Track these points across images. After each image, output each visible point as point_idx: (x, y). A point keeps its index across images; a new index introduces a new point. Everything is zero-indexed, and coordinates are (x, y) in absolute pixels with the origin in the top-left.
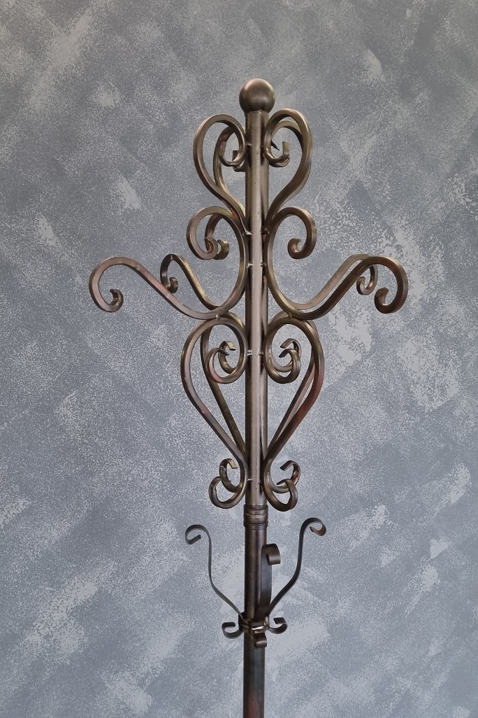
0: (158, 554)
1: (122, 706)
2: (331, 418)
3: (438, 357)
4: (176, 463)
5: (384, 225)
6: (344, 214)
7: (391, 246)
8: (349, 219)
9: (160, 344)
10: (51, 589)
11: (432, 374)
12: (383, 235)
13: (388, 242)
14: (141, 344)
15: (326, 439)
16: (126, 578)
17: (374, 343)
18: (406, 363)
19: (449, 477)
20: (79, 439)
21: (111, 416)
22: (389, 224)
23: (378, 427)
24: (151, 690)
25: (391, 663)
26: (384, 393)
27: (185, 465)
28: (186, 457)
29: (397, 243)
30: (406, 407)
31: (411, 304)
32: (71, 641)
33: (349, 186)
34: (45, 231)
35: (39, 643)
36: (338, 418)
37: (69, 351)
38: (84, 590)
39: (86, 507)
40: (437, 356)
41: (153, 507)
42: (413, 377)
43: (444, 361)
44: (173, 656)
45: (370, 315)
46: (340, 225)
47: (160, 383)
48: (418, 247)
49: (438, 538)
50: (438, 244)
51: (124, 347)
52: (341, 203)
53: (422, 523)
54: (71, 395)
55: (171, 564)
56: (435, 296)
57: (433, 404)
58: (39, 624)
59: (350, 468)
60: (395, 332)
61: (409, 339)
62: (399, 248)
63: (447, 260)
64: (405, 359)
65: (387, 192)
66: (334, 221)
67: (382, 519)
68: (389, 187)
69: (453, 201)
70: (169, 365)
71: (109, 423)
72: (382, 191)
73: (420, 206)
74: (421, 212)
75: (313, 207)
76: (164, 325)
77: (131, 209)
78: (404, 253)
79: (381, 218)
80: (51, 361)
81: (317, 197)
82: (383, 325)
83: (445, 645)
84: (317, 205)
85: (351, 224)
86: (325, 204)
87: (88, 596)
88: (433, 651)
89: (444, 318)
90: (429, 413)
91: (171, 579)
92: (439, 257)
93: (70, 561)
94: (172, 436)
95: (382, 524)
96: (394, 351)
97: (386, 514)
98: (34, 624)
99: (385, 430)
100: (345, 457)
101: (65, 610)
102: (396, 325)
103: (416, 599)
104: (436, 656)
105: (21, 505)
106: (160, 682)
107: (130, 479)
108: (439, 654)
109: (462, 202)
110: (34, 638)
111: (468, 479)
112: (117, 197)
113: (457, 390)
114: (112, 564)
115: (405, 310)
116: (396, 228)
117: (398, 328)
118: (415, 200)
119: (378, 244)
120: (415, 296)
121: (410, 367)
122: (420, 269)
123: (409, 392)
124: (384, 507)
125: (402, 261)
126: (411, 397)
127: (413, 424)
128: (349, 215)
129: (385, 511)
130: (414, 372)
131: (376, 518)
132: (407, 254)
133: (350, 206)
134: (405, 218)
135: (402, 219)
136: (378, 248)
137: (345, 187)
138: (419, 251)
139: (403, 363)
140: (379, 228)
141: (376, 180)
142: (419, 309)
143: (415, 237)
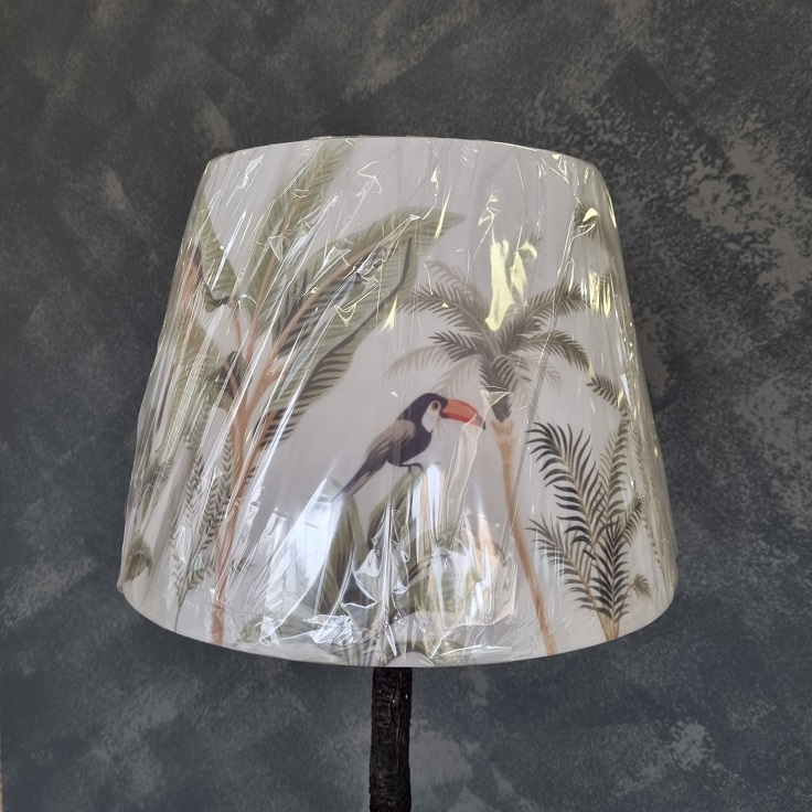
0: (261, 688)
5: (699, 136)
7: (717, 178)
8: (611, 132)
12: (696, 156)
13: (709, 170)
16: (215, 709)
17: (673, 381)
18: (760, 430)
22: (713, 134)
26: (699, 489)
29: (734, 171)
30: (758, 527)
31: (773, 303)
32: (145, 777)
33: (612, 65)
34: (114, 191)
35: (108, 762)
38: (160, 708)
42: (779, 463)
45: (663, 324)
46: (591, 143)
48: (791, 177)
52: (595, 100)
58: (108, 737)
60: (728, 361)
61: (765, 378)
62: (738, 182)
64: (754, 420)
65: (706, 67)
66: (577, 138)
67: (696, 755)
68: (711, 55)
72: (695, 65)
73: (797, 87)
74: (800, 100)
78: (753, 191)
79: (689, 121)
82: (698, 344)
84: (540, 111)
85: (617, 141)
86: (557, 107)
87: (166, 720)
91: (280, 734)
93: (143, 660)
95: (697, 763)
96: (725, 402)
97: (706, 744)
98: (102, 734)
99: (703, 566)
101: (137, 729)
102: (731, 346)
105: (86, 564)
112: (203, 132)
114: (196, 682)
115: (755, 314)
116: (730, 139)
117: (737, 354)
118: (780, 76)
119: (684, 178)
120: (783, 285)
121: (769, 438)
122: (798, 224)
123: (768, 494)
124: (702, 728)
125: (747, 209)
126: (774, 505)
127: (779, 566)
128: (612, 124)
129: (705, 738)
130: (782, 452)
131: (680, 747)
132: (760, 192)
133: (613, 106)
134: (753, 116)
135: (746, 118)
136: (683, 183)
137: (602, 69)
138: (794, 185)
139: (750, 430)
140: (685, 144)
141: (678, 46)
142: (796, 313)
143: (783, 155)
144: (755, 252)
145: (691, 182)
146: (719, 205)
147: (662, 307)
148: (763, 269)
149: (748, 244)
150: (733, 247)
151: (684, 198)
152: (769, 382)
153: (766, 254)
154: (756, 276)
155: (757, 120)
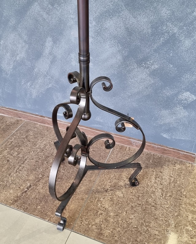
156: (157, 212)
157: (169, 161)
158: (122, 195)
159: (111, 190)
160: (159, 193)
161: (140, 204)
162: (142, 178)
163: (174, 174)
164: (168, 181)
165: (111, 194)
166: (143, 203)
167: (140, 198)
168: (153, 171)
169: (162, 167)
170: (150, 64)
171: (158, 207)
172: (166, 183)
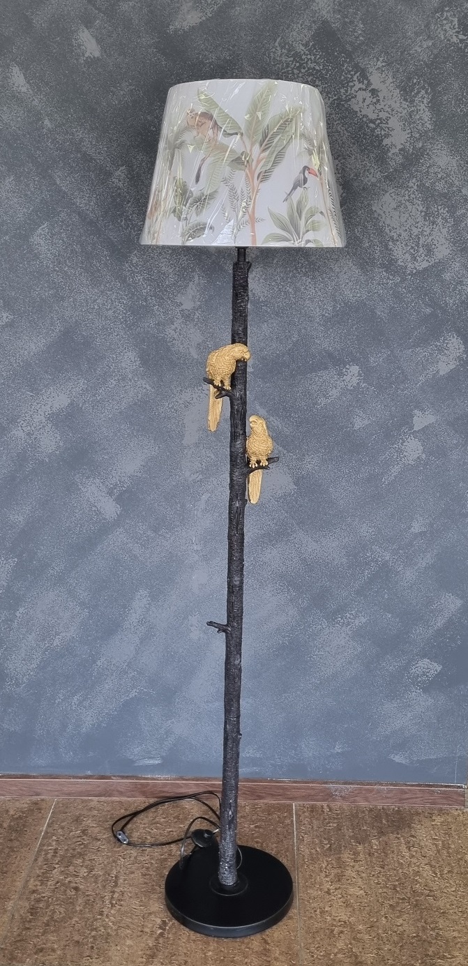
0: (123, 379)
1: (94, 509)
2: (296, 269)
3: (423, 214)
4: (138, 298)
5: (357, 67)
6: (309, 57)
7: (365, 90)
8: (315, 62)
9: (120, 184)
10: (31, 394)
11: (415, 231)
12: (355, 78)
13: (361, 86)
14: (103, 183)
15: (290, 290)
16: (94, 396)
17: (344, 194)
18: (384, 218)
19: (436, 346)
20: (51, 266)
21: (78, 248)
22: (363, 67)
23: (350, 284)
24: (119, 500)
25: (366, 530)
26: (356, 249)
27: (146, 300)
28: (147, 293)
29: (372, 87)
30: (383, 266)
31: (390, 154)
32: (50, 442)
33: (314, 27)
34: (18, 79)
35: (23, 437)
36: (304, 270)
37: (40, 187)
38: (58, 399)
39: (59, 327)
40: (421, 212)
41: (117, 336)
42: (392, 234)
43: (431, 218)
44: (139, 475)
45: (340, 165)
46: (304, 68)
47: (122, 221)
48: (398, 91)
49: (423, 410)
50: (423, 88)
51: (88, 185)
52: (306, 45)
53: (403, 390)
54: (43, 227)
55: (135, 391)
56: (420, 145)
57: (417, 264)
58: (23, 422)
59: (318, 323)
60: (369, 184)
61: (387, 192)
62: (374, 92)
63: (435, 106)
64: (381, 213)
65: (360, 32)
66: (298, 64)
67: (355, 381)
68: (362, 26)
69: (443, 38)
70: (129, 205)
71: (76, 253)
72: (354, 31)
73: (400, 46)
74: (402, 53)
75: (274, 50)
76: (124, 167)
77: (92, 57)
78: (381, 99)
79: (352, 59)
80: (26, 195)
81: (278, 40)
82: (356, 175)
83: (431, 525)
84: (278, 48)
85: (317, 68)
86: (287, 47)
87: (62, 407)
88: (416, 527)
89: (431, 170)
90: (411, 274)
91: (135, 404)
92: (425, 101)
93: (46, 372)
94: (133, 272)
95: (355, 385)
96: (368, 204)
97: (360, 375)
98: (19, 421)
99: (358, 287)
100: (312, 311)
101: (43, 414)
102: (371, 176)
103: (395, 470)
104: (420, 533)
105: (4, 317)
106: (127, 495)
107: (96, 307)
108: (424, 533)
109: (455, 39)
110: (18, 433)
111: (461, 350)
112: (79, 46)
113: (448, 251)
114: (82, 381)
115: (382, 160)
116: (371, 70)
117: (374, 180)
118: (393, 40)
119: (349, 89)
120: (394, 145)
121: (388, 222)
122: (401, 115)
123: (387, 249)
124: (358, 367)
125: (378, 107)
126: (390, 254)
127: (392, 284)
128: (315, 58)
129: (359, 372)
130: (393, 228)
131: (347, 378)
132: (384, 98)
133: (315, 48)
134: (381, 59)
135: (378, 60)
136: (349, 92)
137: (310, 28)
138: (399, 95)
139: (379, 218)
140: (349, 72)
141: (346, 19)
142: (400, 159)
143: (394, 80)
144: (382, 129)
145: (353, 92)
146: (365, 104)
147: (339, 156)
148: (385, 137)
149: (379, 124)
150: (372, 125)
151: (350, 100)
152: (388, 194)
153: (387, 129)
154: (382, 140)
155: (383, 61)
156: (440, 903)
157: (418, 814)
158: (362, 892)
159: (336, 889)
160: (427, 872)
161: (403, 899)
162: (383, 854)
163: (438, 834)
164: (434, 848)
165: (340, 896)
166: (409, 895)
167: (398, 889)
168: (398, 838)
169: (410, 827)
170: (352, 617)
171: (438, 893)
172: (431, 853)
